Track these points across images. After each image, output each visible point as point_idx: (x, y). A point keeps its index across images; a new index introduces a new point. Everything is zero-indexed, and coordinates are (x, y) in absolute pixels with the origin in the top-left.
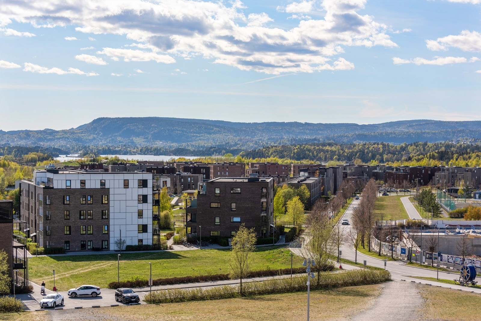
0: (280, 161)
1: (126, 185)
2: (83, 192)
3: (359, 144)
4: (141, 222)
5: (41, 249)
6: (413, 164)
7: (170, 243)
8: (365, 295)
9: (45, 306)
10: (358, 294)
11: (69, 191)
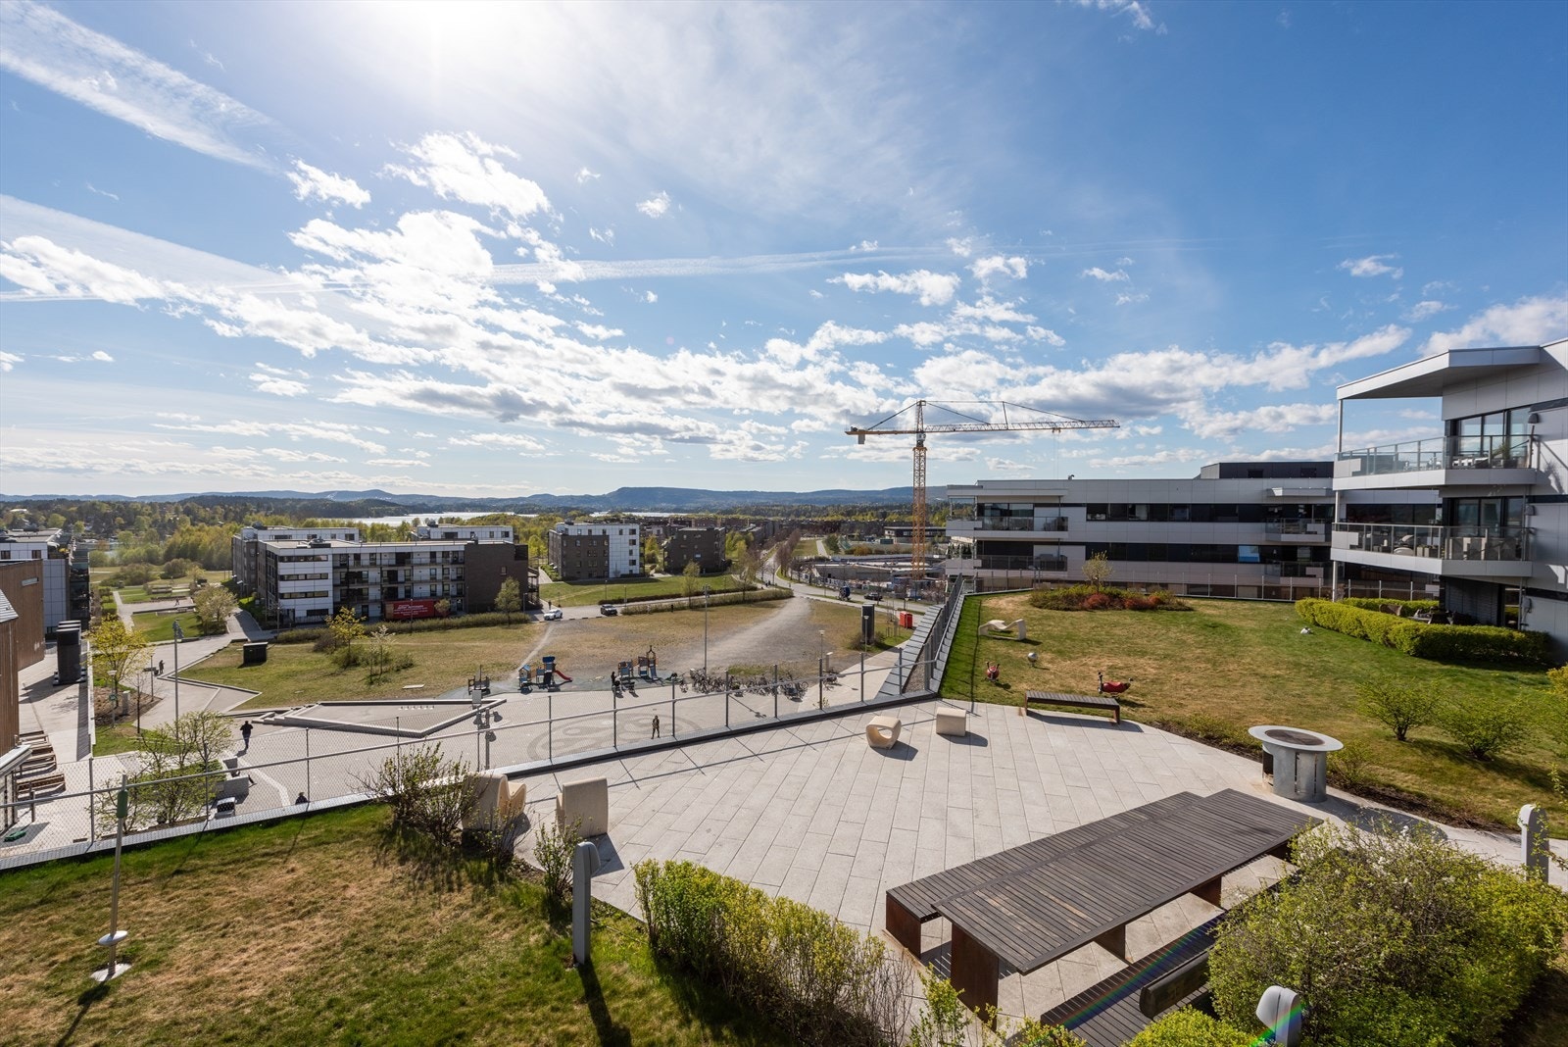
0: (741, 517)
1: (621, 533)
2: (590, 537)
3: (796, 505)
4: (631, 558)
5: (560, 577)
6: (829, 519)
7: (652, 572)
8: (773, 607)
9: (548, 619)
10: (768, 606)
11: (580, 537)
